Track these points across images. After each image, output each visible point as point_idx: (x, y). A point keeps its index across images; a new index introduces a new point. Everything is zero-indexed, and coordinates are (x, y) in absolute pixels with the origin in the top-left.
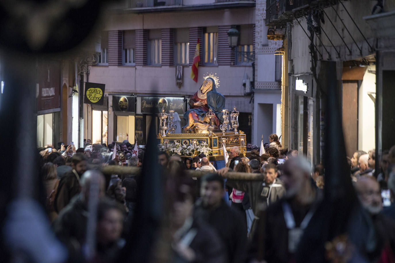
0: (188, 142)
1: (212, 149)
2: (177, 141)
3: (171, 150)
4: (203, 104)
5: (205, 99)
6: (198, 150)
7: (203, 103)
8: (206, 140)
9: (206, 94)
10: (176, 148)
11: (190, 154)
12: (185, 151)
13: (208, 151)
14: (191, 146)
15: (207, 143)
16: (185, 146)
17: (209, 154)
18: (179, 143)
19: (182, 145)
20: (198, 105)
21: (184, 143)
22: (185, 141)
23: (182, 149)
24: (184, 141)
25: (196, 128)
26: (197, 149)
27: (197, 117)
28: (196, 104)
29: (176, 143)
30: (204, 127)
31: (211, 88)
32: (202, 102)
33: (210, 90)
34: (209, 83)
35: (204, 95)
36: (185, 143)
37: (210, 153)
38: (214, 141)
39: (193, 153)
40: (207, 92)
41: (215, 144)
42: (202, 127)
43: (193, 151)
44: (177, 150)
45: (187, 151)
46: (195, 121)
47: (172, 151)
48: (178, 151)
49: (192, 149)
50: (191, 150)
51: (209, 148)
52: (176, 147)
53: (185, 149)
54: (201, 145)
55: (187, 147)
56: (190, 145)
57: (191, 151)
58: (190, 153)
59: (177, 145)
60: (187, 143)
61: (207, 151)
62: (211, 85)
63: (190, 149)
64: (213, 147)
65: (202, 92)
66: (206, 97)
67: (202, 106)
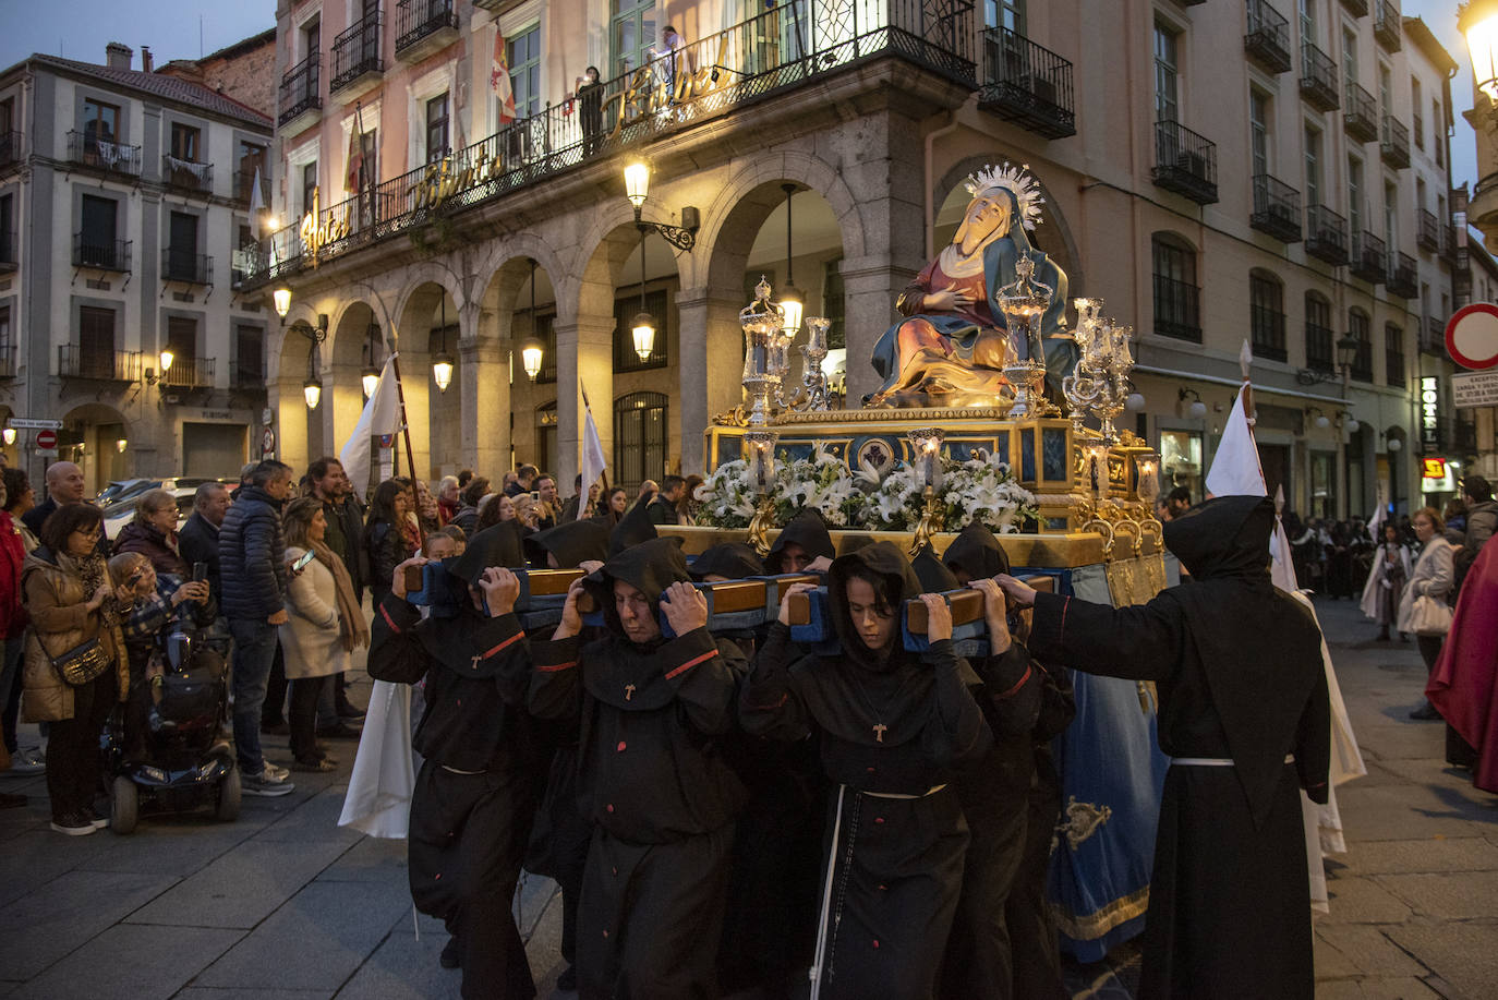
0: (886, 450)
1: (1034, 491)
2: (829, 449)
3: (786, 494)
4: (968, 298)
5: (976, 277)
6: (951, 497)
7: (967, 294)
8: (995, 439)
9: (979, 254)
10: (817, 482)
11: (899, 523)
12: (868, 500)
13: (1014, 505)
14: (910, 471)
15: (1004, 458)
16: (870, 473)
17: (1017, 524)
18: (839, 455)
19: (854, 466)
20: (943, 302)
21: (867, 457)
22: (875, 450)
23: (851, 490)
24: (867, 450)
25: (937, 383)
26: (942, 493)
27: (939, 340)
28: (931, 300)
29: (824, 458)
30: (976, 386)
31: (1003, 226)
32: (962, 291)
33: (1001, 235)
34: (994, 206)
35: (969, 260)
36: (875, 457)
37: (1024, 519)
38: (1051, 446)
39: (919, 516)
40: (986, 243)
41: (1056, 463)
42: (966, 386)
43: (917, 501)
44: (825, 492)
45: (883, 500)
46: (930, 357)
47: (795, 501)
48: (827, 498)
49: (912, 488)
50: (903, 496)
51: (1017, 491)
52: (817, 479)
53: (868, 487)
54: (970, 469)
55: (883, 478)
56: (902, 470)
57: (906, 503)
58: (900, 513)
59: (822, 468)
60: (882, 459)
61: (1003, 503)
62: (1006, 212)
63: (898, 488)
64: (1040, 484)
65: (960, 252)
66: (979, 269)
67: (961, 310)
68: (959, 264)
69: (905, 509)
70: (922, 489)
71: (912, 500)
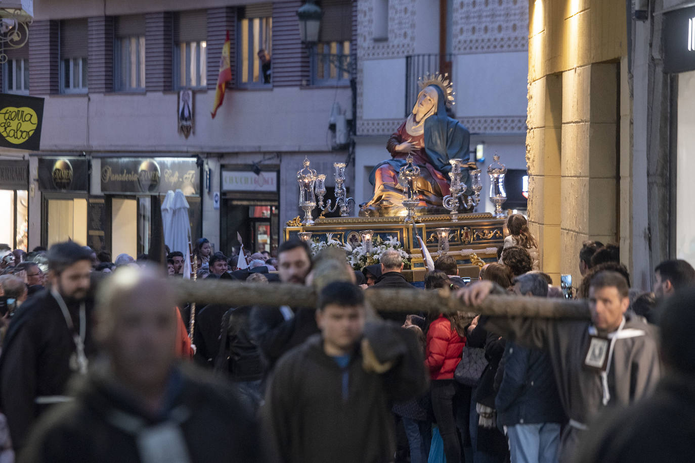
1: (409, 253)
2: (334, 237)
4: (416, 147)
5: (420, 136)
7: (416, 145)
8: (398, 232)
9: (422, 123)
22: (353, 236)
25: (386, 203)
26: (374, 254)
27: (394, 177)
28: (400, 147)
29: (331, 241)
31: (433, 109)
32: (414, 143)
33: (433, 113)
34: (429, 98)
35: (418, 126)
36: (353, 239)
40: (426, 117)
41: (418, 242)
42: (398, 203)
45: (353, 258)
49: (362, 253)
50: (358, 257)
53: (348, 253)
56: (361, 245)
62: (435, 101)
63: (357, 253)
64: (412, 250)
65: (414, 120)
66: (422, 132)
67: (414, 153)
68: (413, 128)
69: (359, 262)
70: (365, 254)
71: (363, 258)
